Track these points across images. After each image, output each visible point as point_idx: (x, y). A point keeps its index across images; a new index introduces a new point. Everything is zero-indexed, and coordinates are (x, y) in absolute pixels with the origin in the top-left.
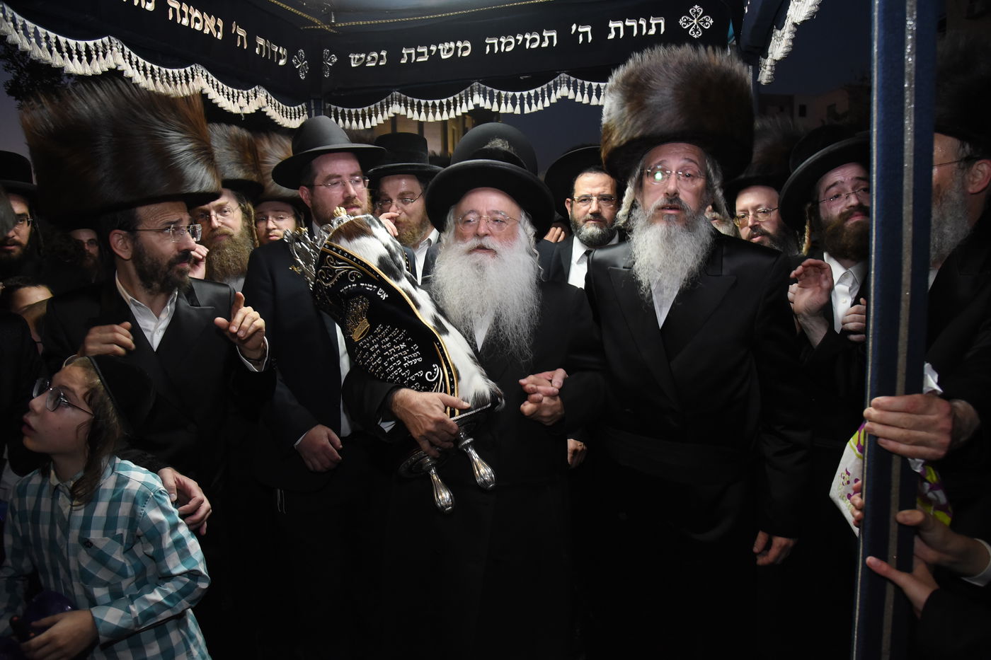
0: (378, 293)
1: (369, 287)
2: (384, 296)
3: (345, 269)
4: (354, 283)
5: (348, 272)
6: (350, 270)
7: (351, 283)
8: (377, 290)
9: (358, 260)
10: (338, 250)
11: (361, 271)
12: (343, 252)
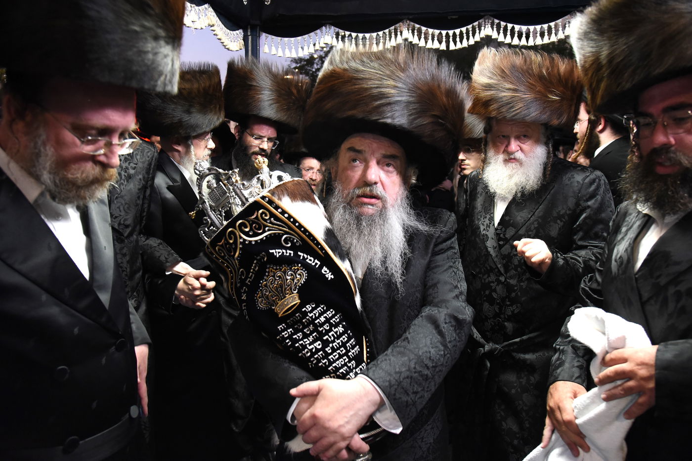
0: (323, 271)
1: (310, 260)
2: (330, 276)
3: (281, 230)
4: (290, 248)
5: (283, 235)
6: (286, 233)
7: (286, 248)
8: (321, 267)
9: (300, 226)
10: (277, 207)
11: (302, 239)
12: (284, 212)
